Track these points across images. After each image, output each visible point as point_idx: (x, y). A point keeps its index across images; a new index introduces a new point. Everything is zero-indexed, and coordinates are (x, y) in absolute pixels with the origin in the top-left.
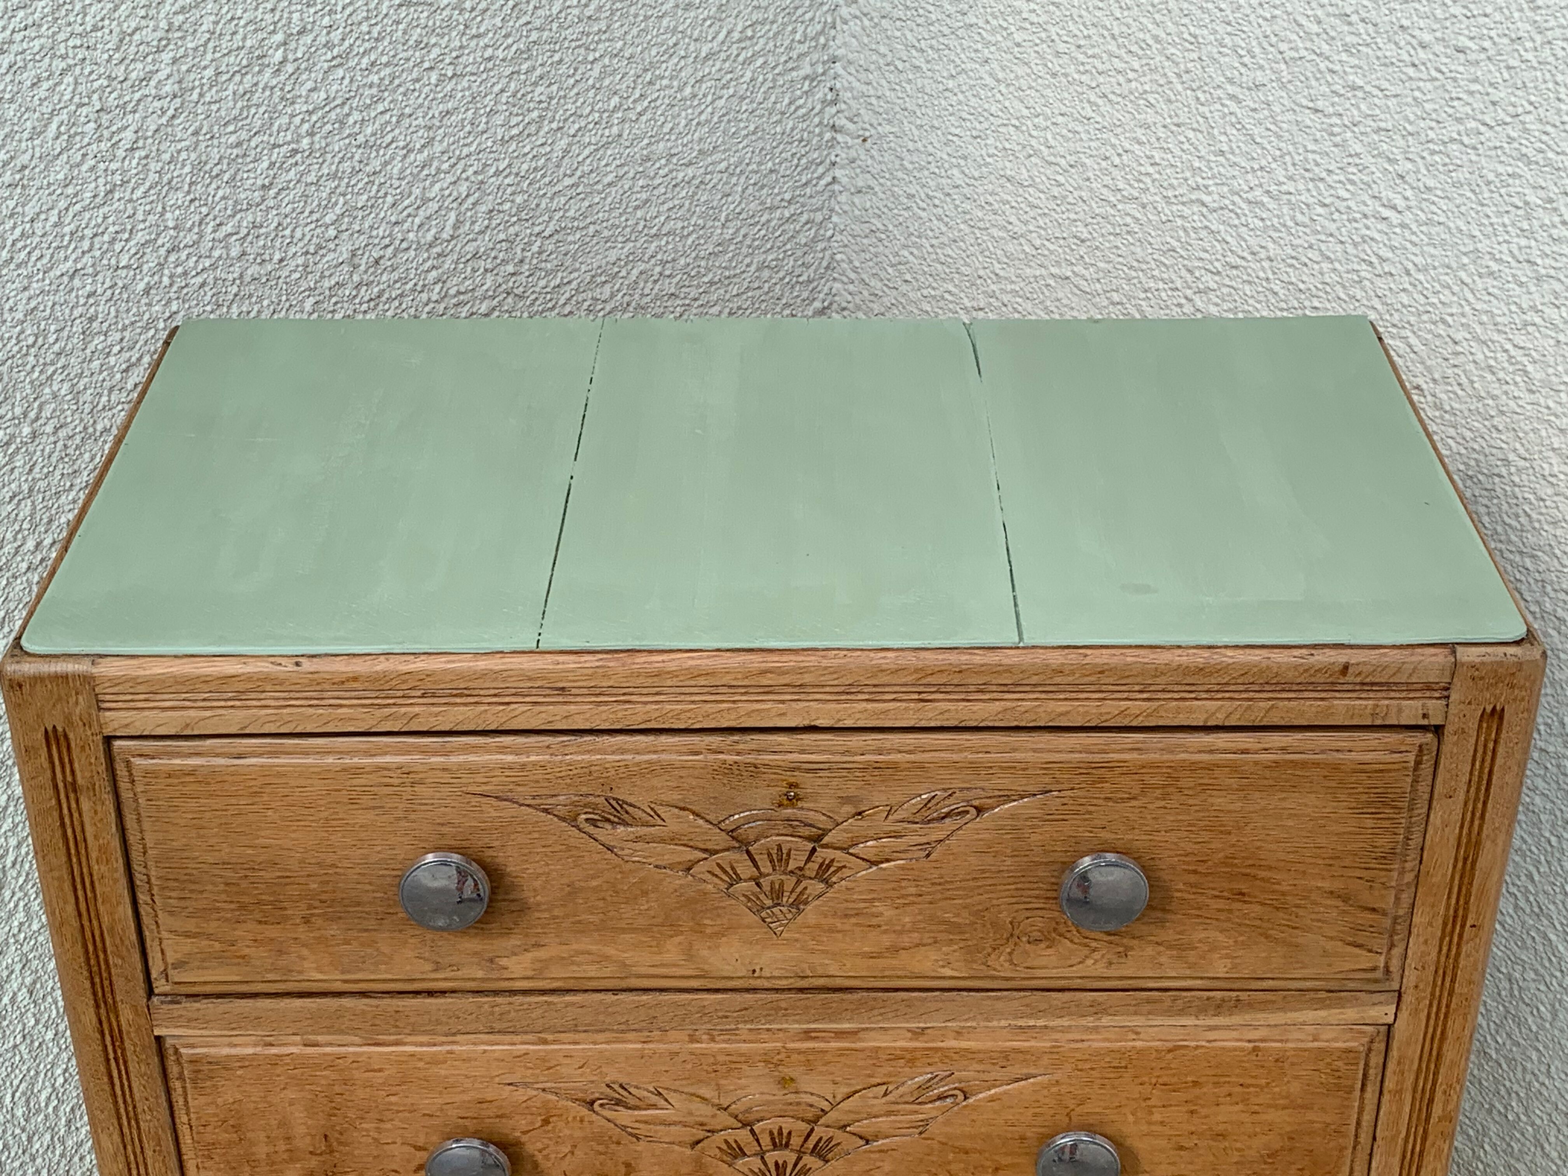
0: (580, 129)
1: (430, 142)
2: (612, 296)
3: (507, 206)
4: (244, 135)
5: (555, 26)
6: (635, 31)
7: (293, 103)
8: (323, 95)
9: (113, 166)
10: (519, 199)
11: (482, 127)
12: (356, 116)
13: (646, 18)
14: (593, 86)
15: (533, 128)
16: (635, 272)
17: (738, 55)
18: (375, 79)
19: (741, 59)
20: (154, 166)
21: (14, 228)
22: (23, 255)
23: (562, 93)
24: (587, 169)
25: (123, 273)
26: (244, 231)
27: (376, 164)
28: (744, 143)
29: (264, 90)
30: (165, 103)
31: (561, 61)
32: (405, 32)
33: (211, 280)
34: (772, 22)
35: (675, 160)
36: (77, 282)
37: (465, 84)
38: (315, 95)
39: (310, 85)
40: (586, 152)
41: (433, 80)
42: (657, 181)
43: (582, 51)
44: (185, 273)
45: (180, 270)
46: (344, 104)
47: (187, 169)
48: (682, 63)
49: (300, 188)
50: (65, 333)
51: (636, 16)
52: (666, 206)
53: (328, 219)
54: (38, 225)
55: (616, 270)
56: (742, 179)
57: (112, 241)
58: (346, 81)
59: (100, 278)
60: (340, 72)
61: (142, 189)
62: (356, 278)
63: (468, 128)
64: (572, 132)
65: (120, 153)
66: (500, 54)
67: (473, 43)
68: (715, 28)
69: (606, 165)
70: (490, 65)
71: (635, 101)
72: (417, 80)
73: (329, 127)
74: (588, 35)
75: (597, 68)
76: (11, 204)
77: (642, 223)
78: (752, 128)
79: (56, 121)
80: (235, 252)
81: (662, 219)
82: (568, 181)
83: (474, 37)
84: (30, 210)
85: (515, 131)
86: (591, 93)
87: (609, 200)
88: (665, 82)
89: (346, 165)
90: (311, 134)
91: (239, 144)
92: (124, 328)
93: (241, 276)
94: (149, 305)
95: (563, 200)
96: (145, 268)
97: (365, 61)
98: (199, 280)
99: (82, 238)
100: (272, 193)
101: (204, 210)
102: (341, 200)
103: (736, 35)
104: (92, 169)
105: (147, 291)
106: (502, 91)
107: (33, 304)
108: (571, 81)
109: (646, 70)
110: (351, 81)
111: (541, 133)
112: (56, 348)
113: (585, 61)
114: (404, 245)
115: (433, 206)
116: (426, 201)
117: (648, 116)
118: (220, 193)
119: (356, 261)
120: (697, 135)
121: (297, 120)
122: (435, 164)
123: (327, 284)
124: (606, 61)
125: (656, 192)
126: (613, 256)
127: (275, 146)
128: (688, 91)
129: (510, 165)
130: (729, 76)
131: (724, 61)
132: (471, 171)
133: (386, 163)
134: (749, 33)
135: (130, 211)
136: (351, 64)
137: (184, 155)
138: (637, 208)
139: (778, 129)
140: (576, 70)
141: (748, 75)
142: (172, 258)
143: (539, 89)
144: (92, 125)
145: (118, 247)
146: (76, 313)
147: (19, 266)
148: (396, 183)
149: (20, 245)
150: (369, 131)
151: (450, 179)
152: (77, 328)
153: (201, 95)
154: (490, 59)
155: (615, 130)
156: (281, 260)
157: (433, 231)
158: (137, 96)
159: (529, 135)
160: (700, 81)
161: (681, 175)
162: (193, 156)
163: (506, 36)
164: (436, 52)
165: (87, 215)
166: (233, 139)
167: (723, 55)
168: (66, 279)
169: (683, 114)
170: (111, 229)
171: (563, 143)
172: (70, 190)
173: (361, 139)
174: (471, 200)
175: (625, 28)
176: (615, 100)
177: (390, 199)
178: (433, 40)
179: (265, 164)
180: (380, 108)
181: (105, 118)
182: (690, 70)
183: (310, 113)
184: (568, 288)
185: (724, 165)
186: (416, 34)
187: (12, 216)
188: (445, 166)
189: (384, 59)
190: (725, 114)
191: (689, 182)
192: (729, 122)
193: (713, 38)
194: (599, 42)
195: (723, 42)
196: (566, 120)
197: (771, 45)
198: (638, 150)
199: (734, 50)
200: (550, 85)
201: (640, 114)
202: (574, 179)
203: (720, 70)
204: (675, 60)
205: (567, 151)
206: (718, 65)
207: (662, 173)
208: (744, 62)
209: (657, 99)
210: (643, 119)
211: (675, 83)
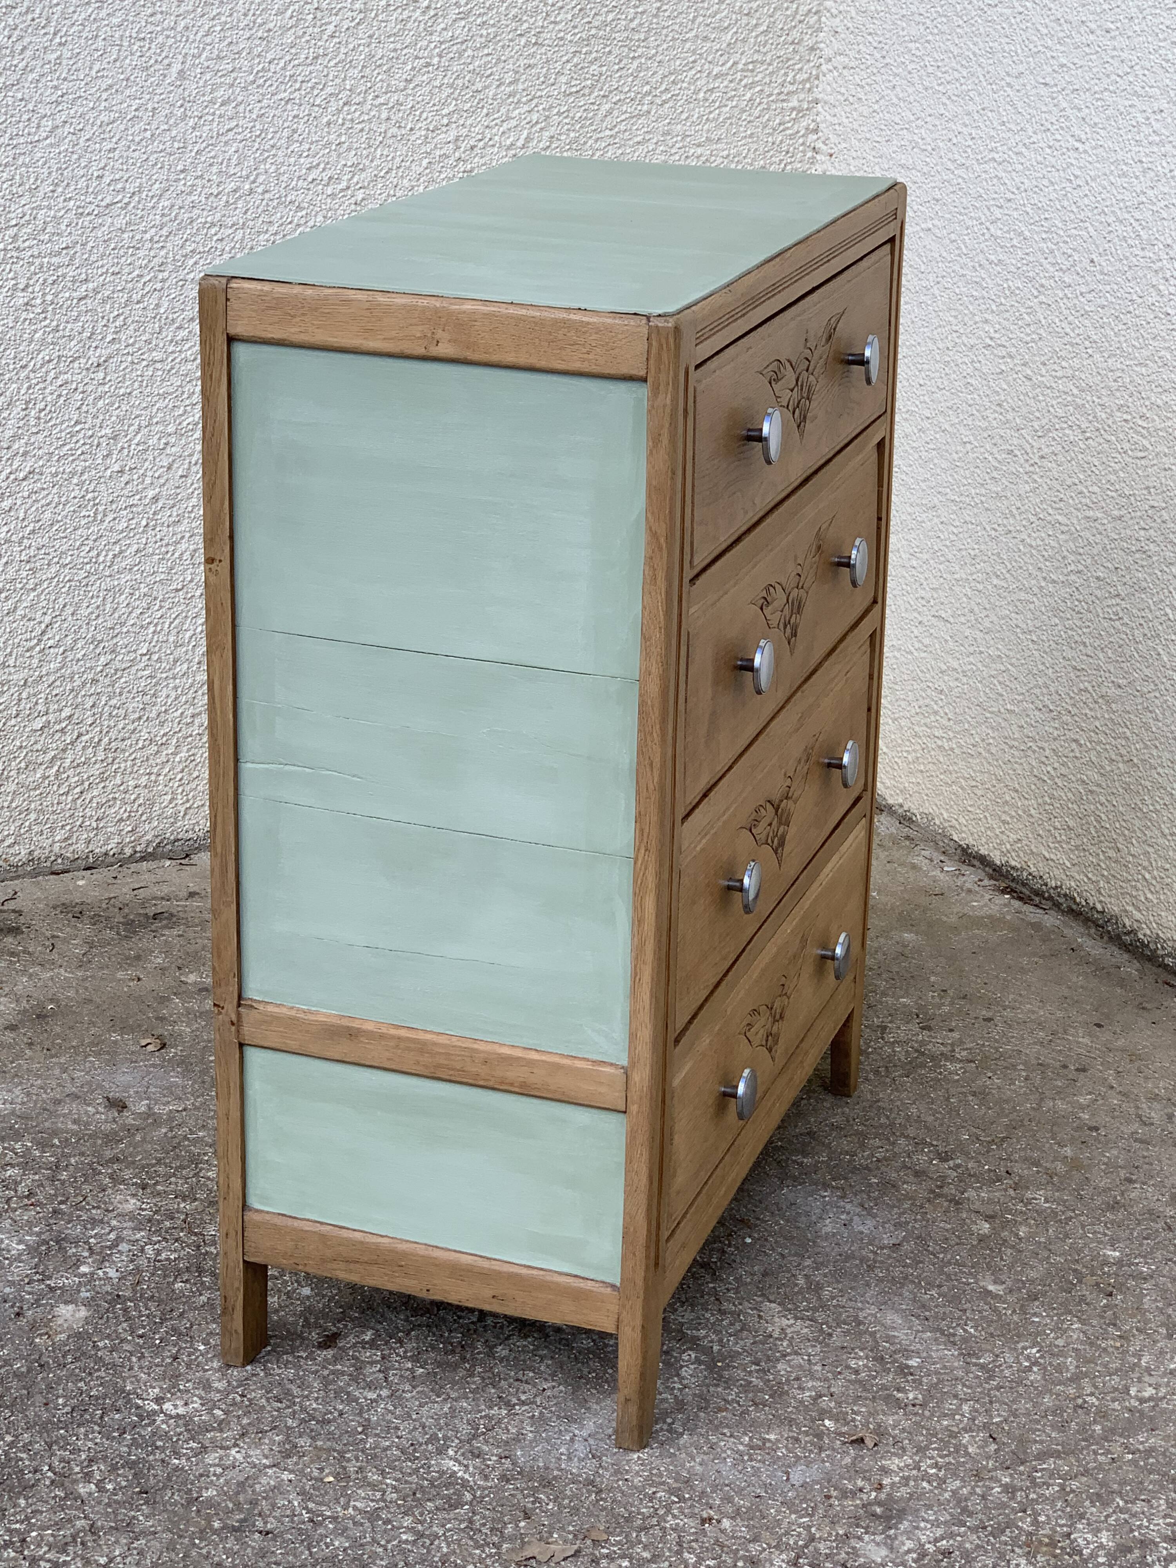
0: (620, 100)
1: (515, 82)
3: (563, 137)
4: (399, 46)
5: (608, 29)
6: (665, 46)
7: (431, 34)
8: (450, 34)
9: (320, 43)
10: (572, 135)
11: (552, 80)
12: (469, 52)
13: (673, 39)
14: (632, 74)
15: (587, 91)
17: (741, 80)
18: (484, 32)
19: (743, 83)
20: (343, 50)
21: (259, 63)
22: (262, 81)
23: (609, 73)
24: (623, 128)
25: (316, 109)
26: (391, 105)
27: (479, 86)
28: (743, 142)
29: (415, 21)
30: (355, 14)
31: (610, 52)
32: (507, 8)
33: (367, 129)
34: (769, 64)
35: (688, 140)
36: (289, 107)
37: (543, 51)
38: (445, 33)
39: (443, 26)
40: (623, 117)
41: (522, 43)
42: (673, 151)
43: (626, 50)
44: (352, 120)
45: (349, 117)
46: (462, 43)
47: (363, 57)
48: (699, 75)
49: (428, 88)
50: (278, 135)
51: (666, 36)
53: (444, 112)
54: (272, 67)
57: (313, 88)
58: (466, 29)
59: (302, 108)
60: (463, 23)
61: (334, 61)
62: (457, 155)
63: (542, 79)
64: (614, 100)
65: (325, 37)
66: (569, 37)
67: (551, 26)
68: (725, 57)
69: (637, 129)
70: (561, 43)
71: (661, 92)
72: (511, 40)
73: (452, 55)
74: (631, 40)
75: (636, 63)
76: (260, 49)
78: (749, 132)
79: (292, 8)
80: (384, 116)
82: (608, 133)
83: (552, 22)
84: (270, 56)
85: (574, 89)
86: (630, 79)
87: (637, 154)
88: (685, 85)
89: (460, 82)
90: (440, 56)
91: (395, 50)
92: (312, 143)
93: (385, 132)
94: (329, 133)
95: (604, 144)
96: (329, 110)
97: (479, 21)
98: (360, 126)
99: (296, 81)
100: (411, 86)
101: (369, 85)
102: (454, 102)
103: (740, 66)
104: (308, 41)
105: (329, 124)
106: (568, 61)
107: (263, 111)
108: (616, 67)
109: (670, 73)
110: (469, 30)
111: (593, 96)
112: (271, 142)
113: (627, 57)
114: (491, 143)
115: (513, 123)
116: (509, 118)
117: (671, 104)
118: (380, 77)
119: (459, 143)
120: (706, 127)
121: (432, 45)
122: (518, 96)
123: (438, 153)
124: (643, 60)
127: (417, 57)
128: (701, 95)
129: (568, 111)
130: (733, 93)
131: (731, 81)
132: (541, 107)
133: (486, 87)
134: (751, 67)
135: (325, 73)
136: (471, 20)
137: (361, 48)
140: (621, 61)
141: (748, 95)
142: (346, 108)
143: (594, 67)
144: (311, 16)
145: (316, 92)
146: (286, 125)
147: (258, 87)
148: (490, 101)
149: (261, 74)
150: (477, 64)
151: (526, 108)
152: (285, 134)
153: (376, 15)
154: (561, 39)
155: (645, 108)
156: (411, 129)
157: (511, 139)
158: (339, 6)
159: (584, 95)
160: (711, 90)
161: (692, 151)
162: (367, 50)
163: (575, 27)
164: (526, 25)
165: (301, 68)
166: (392, 46)
167: (730, 78)
168: (283, 103)
169: (697, 110)
170: (313, 80)
171: (607, 107)
172: (293, 51)
173: (471, 67)
174: (539, 126)
175: (658, 42)
176: (647, 88)
177: (485, 111)
178: (525, 18)
179: (409, 67)
180: (486, 51)
181: (319, 15)
182: (703, 82)
183: (441, 43)
185: (725, 153)
186: (514, 11)
187: (259, 56)
188: (524, 99)
189: (492, 22)
190: (729, 118)
191: (698, 157)
192: (731, 124)
193: (723, 65)
194: (639, 46)
195: (730, 69)
196: (611, 92)
197: (767, 80)
198: (662, 125)
199: (739, 76)
200: (601, 66)
201: (665, 102)
202: (613, 132)
203: (726, 87)
204: (693, 72)
205: (609, 112)
206: (726, 83)
207: (677, 145)
208: (745, 86)
209: (678, 95)
210: (667, 106)
211: (692, 88)
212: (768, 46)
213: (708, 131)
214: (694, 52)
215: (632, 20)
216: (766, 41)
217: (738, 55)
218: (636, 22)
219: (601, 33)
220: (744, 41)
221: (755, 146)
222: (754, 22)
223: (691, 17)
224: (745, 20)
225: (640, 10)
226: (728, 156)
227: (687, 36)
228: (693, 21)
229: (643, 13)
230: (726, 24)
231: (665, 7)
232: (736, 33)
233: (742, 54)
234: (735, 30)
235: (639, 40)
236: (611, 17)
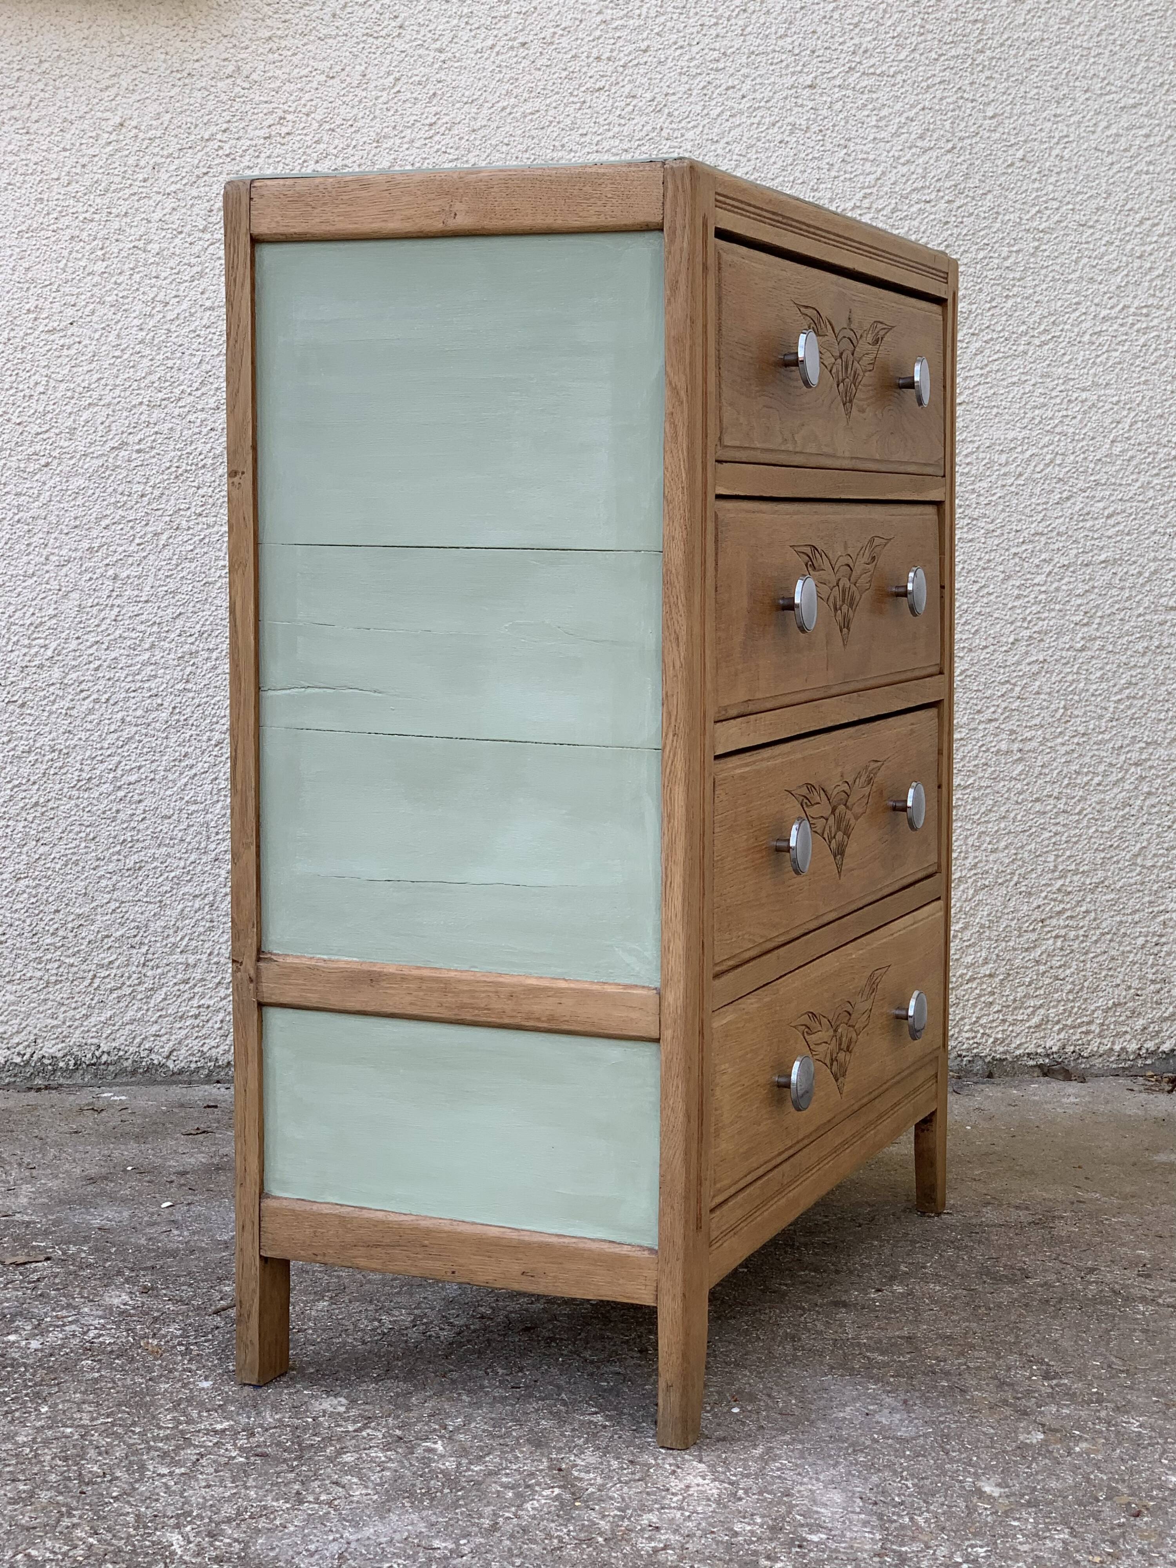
0: (992, 339)
2: (1007, 464)
5: (979, 266)
6: (1044, 286)
13: (1054, 280)
14: (1006, 314)
16: (1029, 453)
17: (1133, 324)
19: (1136, 327)
23: (979, 311)
24: (995, 367)
28: (1136, 389)
31: (981, 290)
34: (1167, 309)
35: (1072, 383)
40: (996, 357)
42: (1054, 394)
43: (1000, 288)
48: (1083, 317)
51: (1046, 276)
52: (1061, 414)
55: (1012, 445)
56: (1132, 414)
64: (985, 339)
68: (1114, 300)
69: (1012, 370)
71: (1039, 333)
74: (1005, 279)
75: (1011, 302)
77: (1038, 419)
78: (1143, 379)
81: (1056, 421)
82: (978, 371)
86: (1004, 318)
87: (1011, 395)
88: (1067, 327)
95: (973, 384)
103: (1132, 310)
108: (988, 305)
109: (1050, 314)
113: (1000, 296)
117: (1051, 345)
120: (1092, 371)
124: (1019, 300)
125: (1053, 401)
126: (1011, 435)
128: (1086, 338)
130: (1124, 337)
131: (1122, 325)
134: (1144, 311)
138: (1035, 407)
139: (1168, 387)
140: (993, 299)
141: (1141, 341)
155: (1021, 348)
160: (1099, 333)
161: (1075, 395)
167: (1120, 321)
169: (1082, 353)
171: (978, 345)
175: (1036, 282)
176: (1024, 328)
182: (1089, 324)
184: (971, 446)
185: (1115, 399)
190: (1120, 363)
191: (1082, 402)
192: (1121, 369)
193: (1112, 308)
194: (1014, 286)
195: (1120, 312)
196: (981, 330)
197: (1165, 325)
198: (1041, 367)
199: (1130, 320)
200: (970, 304)
201: (1044, 343)
202: (984, 371)
203: (1116, 330)
204: (1077, 314)
205: (980, 352)
206: (1115, 327)
207: (1059, 389)
208: (1138, 331)
209: (1059, 337)
210: (1047, 347)
211: (1076, 330)
212: (1165, 291)
213: (1095, 375)
214: (1078, 293)
215: (1005, 259)
216: (1163, 286)
217: (1130, 299)
218: (1011, 260)
219: (972, 270)
220: (1137, 284)
221: (1151, 393)
222: (1149, 265)
223: (1074, 258)
224: (1137, 263)
225: (1015, 249)
226: (1119, 402)
227: (1070, 277)
228: (1076, 262)
229: (1018, 252)
230: (1115, 267)
231: (1043, 247)
232: (1127, 275)
233: (1134, 298)
234: (1125, 272)
235: (1014, 279)
236: (981, 254)
